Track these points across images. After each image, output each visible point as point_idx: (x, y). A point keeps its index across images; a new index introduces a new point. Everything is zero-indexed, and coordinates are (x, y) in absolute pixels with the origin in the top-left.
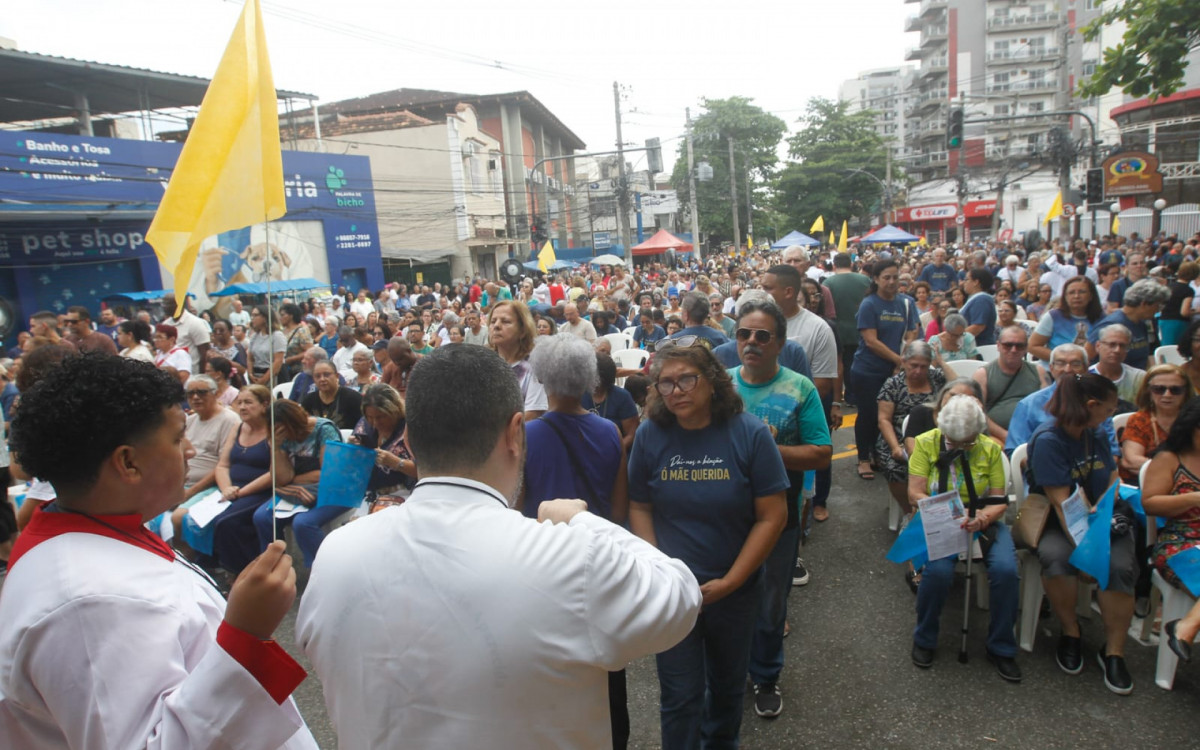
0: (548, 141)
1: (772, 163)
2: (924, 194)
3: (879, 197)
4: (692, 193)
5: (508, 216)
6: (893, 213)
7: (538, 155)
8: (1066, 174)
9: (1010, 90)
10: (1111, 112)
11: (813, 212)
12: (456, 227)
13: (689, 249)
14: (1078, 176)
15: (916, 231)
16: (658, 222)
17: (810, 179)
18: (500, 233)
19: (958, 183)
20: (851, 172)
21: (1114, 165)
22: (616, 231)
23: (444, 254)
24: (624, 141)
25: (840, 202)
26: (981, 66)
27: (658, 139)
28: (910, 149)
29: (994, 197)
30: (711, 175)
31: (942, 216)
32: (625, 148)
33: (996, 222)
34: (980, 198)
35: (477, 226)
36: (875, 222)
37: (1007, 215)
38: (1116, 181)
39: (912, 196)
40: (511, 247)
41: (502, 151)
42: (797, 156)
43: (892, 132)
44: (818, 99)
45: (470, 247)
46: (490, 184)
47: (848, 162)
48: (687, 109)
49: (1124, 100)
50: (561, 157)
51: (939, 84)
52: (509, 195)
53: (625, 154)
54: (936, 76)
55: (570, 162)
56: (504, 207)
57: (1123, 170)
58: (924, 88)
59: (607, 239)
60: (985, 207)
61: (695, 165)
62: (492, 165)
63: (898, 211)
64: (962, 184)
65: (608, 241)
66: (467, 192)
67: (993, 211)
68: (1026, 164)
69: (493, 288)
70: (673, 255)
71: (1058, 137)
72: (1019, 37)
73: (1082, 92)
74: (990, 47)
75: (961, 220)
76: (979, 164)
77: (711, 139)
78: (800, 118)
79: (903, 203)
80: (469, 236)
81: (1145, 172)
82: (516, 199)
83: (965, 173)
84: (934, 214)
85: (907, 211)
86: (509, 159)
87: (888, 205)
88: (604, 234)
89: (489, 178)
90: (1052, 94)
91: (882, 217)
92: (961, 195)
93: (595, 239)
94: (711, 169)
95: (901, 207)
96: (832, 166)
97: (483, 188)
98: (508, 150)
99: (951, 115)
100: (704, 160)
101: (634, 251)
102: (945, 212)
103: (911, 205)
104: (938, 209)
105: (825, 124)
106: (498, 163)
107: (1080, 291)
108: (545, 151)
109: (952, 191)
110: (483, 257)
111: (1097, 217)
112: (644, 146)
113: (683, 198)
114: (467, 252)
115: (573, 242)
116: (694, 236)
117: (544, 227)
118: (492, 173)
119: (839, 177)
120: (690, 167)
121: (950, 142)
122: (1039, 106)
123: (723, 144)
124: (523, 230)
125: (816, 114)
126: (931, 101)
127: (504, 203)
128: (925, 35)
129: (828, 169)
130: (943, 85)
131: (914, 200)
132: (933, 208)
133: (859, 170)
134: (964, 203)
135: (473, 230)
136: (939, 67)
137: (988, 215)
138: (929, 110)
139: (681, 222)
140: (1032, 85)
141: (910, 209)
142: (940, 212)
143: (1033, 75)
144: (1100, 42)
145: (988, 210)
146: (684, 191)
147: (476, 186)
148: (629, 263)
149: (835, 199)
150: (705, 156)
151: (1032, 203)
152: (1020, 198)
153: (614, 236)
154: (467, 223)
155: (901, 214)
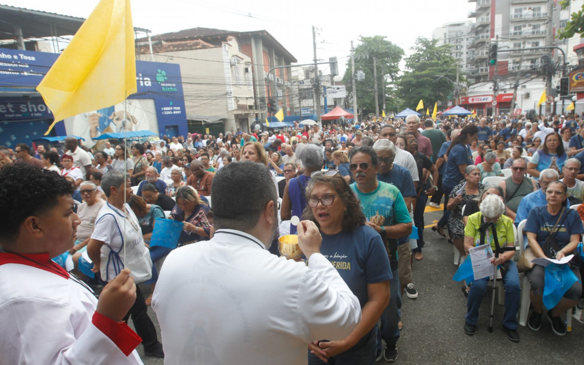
0: (277, 58)
1: (396, 72)
2: (476, 90)
3: (453, 91)
4: (354, 87)
5: (255, 98)
6: (459, 99)
7: (271, 65)
8: (550, 80)
9: (522, 35)
10: (574, 48)
11: (417, 98)
12: (227, 103)
13: (352, 117)
14: (556, 81)
15: (471, 109)
16: (335, 102)
17: (416, 81)
18: (251, 107)
19: (494, 84)
20: (438, 77)
21: (575, 76)
22: (313, 107)
23: (221, 118)
24: (318, 58)
25: (432, 93)
26: (507, 22)
27: (336, 57)
28: (469, 65)
29: (512, 91)
30: (364, 78)
31: (485, 101)
32: (318, 62)
33: (512, 105)
34: (505, 92)
35: (239, 103)
36: (450, 104)
37: (518, 101)
38: (575, 84)
39: (470, 91)
40: (257, 115)
41: (252, 63)
42: (410, 68)
43: (460, 56)
44: (421, 38)
45: (235, 115)
46: (245, 80)
47: (437, 72)
48: (352, 42)
49: (581, 42)
50: (284, 66)
51: (485, 31)
52: (256, 87)
53: (318, 65)
54: (484, 26)
55: (288, 69)
56: (253, 93)
57: (579, 79)
58: (477, 33)
59: (308, 111)
60: (507, 97)
61: (356, 72)
62: (246, 70)
63: (462, 98)
64: (495, 85)
65: (309, 112)
66: (233, 85)
67: (511, 99)
68: (529, 74)
69: (247, 136)
70: (343, 120)
71: (546, 60)
72: (528, 7)
73: (559, 36)
74: (512, 12)
75: (495, 104)
76: (505, 74)
77: (364, 58)
78: (412, 48)
79: (465, 94)
80: (234, 109)
82: (260, 89)
83: (497, 79)
84: (481, 100)
85: (467, 99)
86: (256, 67)
87: (457, 95)
88: (306, 108)
89: (245, 77)
90: (543, 38)
91: (454, 101)
92: (495, 90)
93: (302, 111)
94: (364, 74)
95: (464, 96)
96: (429, 74)
97: (242, 82)
98: (255, 62)
99: (491, 47)
100: (360, 69)
101: (322, 117)
102: (487, 99)
103: (469, 95)
104: (483, 97)
105: (425, 51)
106: (250, 69)
107: (554, 140)
108: (275, 63)
109: (491, 88)
110: (242, 120)
111: (565, 103)
112: (328, 61)
113: (349, 90)
114: (233, 117)
115: (290, 112)
116: (354, 110)
117: (275, 104)
118: (246, 75)
119: (432, 79)
120: (353, 73)
121: (490, 62)
122: (537, 44)
123: (370, 61)
124: (263, 106)
125: (420, 46)
126: (481, 40)
127: (253, 91)
128: (479, 4)
129: (426, 75)
130: (487, 31)
131: (471, 93)
132: (480, 97)
133: (442, 76)
134: (497, 95)
135: (236, 105)
136: (485, 21)
137: (508, 101)
138: (480, 45)
139: (348, 103)
140: (533, 33)
141: (468, 98)
142: (484, 99)
143: (534, 27)
144: (570, 10)
145: (509, 99)
146: (349, 86)
147: (238, 81)
148: (320, 124)
149: (429, 91)
150: (361, 67)
151: (532, 96)
152: (526, 93)
153: (312, 109)
154: (233, 101)
155: (464, 100)
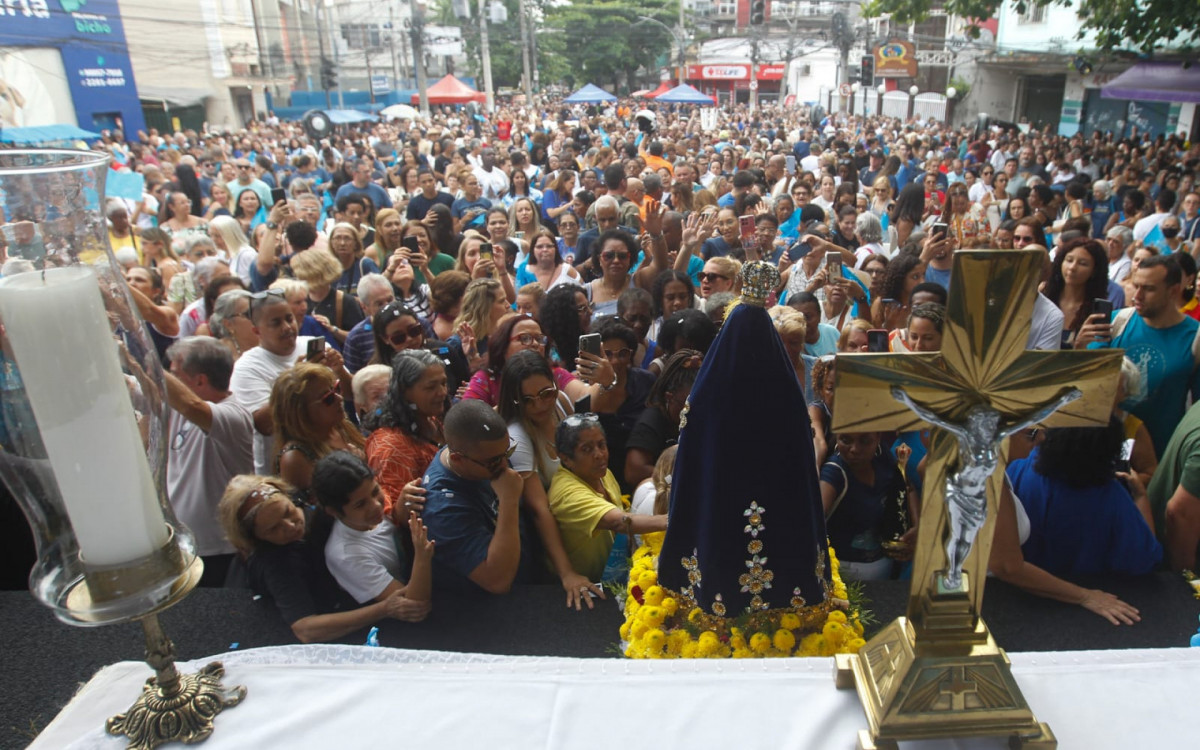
2: (718, 54)
4: (484, 36)
6: (685, 69)
8: (846, 56)
13: (481, 99)
15: (707, 90)
19: (752, 48)
21: (884, 48)
30: (505, 17)
31: (732, 76)
33: (783, 90)
35: (233, 61)
36: (666, 77)
37: (791, 80)
38: (883, 63)
57: (889, 54)
60: (772, 71)
63: (690, 67)
64: (755, 50)
65: (388, 86)
67: (781, 75)
71: (840, 21)
75: (753, 83)
79: (694, 58)
80: (225, 74)
81: (905, 58)
84: (725, 73)
85: (700, 69)
87: (681, 60)
88: (382, 76)
92: (754, 60)
93: (373, 83)
95: (692, 63)
102: (736, 73)
103: (703, 62)
104: (729, 68)
110: (242, 100)
111: (868, 96)
113: (473, 41)
114: (227, 93)
116: (486, 84)
131: (707, 56)
132: (724, 68)
133: (649, 16)
134: (756, 65)
137: (776, 80)
141: (702, 67)
142: (731, 72)
145: (775, 75)
146: (474, 33)
149: (623, 45)
151: (813, 71)
152: (803, 64)
153: (392, 78)
154: (223, 58)
155: (693, 71)
